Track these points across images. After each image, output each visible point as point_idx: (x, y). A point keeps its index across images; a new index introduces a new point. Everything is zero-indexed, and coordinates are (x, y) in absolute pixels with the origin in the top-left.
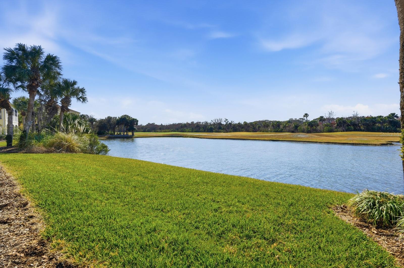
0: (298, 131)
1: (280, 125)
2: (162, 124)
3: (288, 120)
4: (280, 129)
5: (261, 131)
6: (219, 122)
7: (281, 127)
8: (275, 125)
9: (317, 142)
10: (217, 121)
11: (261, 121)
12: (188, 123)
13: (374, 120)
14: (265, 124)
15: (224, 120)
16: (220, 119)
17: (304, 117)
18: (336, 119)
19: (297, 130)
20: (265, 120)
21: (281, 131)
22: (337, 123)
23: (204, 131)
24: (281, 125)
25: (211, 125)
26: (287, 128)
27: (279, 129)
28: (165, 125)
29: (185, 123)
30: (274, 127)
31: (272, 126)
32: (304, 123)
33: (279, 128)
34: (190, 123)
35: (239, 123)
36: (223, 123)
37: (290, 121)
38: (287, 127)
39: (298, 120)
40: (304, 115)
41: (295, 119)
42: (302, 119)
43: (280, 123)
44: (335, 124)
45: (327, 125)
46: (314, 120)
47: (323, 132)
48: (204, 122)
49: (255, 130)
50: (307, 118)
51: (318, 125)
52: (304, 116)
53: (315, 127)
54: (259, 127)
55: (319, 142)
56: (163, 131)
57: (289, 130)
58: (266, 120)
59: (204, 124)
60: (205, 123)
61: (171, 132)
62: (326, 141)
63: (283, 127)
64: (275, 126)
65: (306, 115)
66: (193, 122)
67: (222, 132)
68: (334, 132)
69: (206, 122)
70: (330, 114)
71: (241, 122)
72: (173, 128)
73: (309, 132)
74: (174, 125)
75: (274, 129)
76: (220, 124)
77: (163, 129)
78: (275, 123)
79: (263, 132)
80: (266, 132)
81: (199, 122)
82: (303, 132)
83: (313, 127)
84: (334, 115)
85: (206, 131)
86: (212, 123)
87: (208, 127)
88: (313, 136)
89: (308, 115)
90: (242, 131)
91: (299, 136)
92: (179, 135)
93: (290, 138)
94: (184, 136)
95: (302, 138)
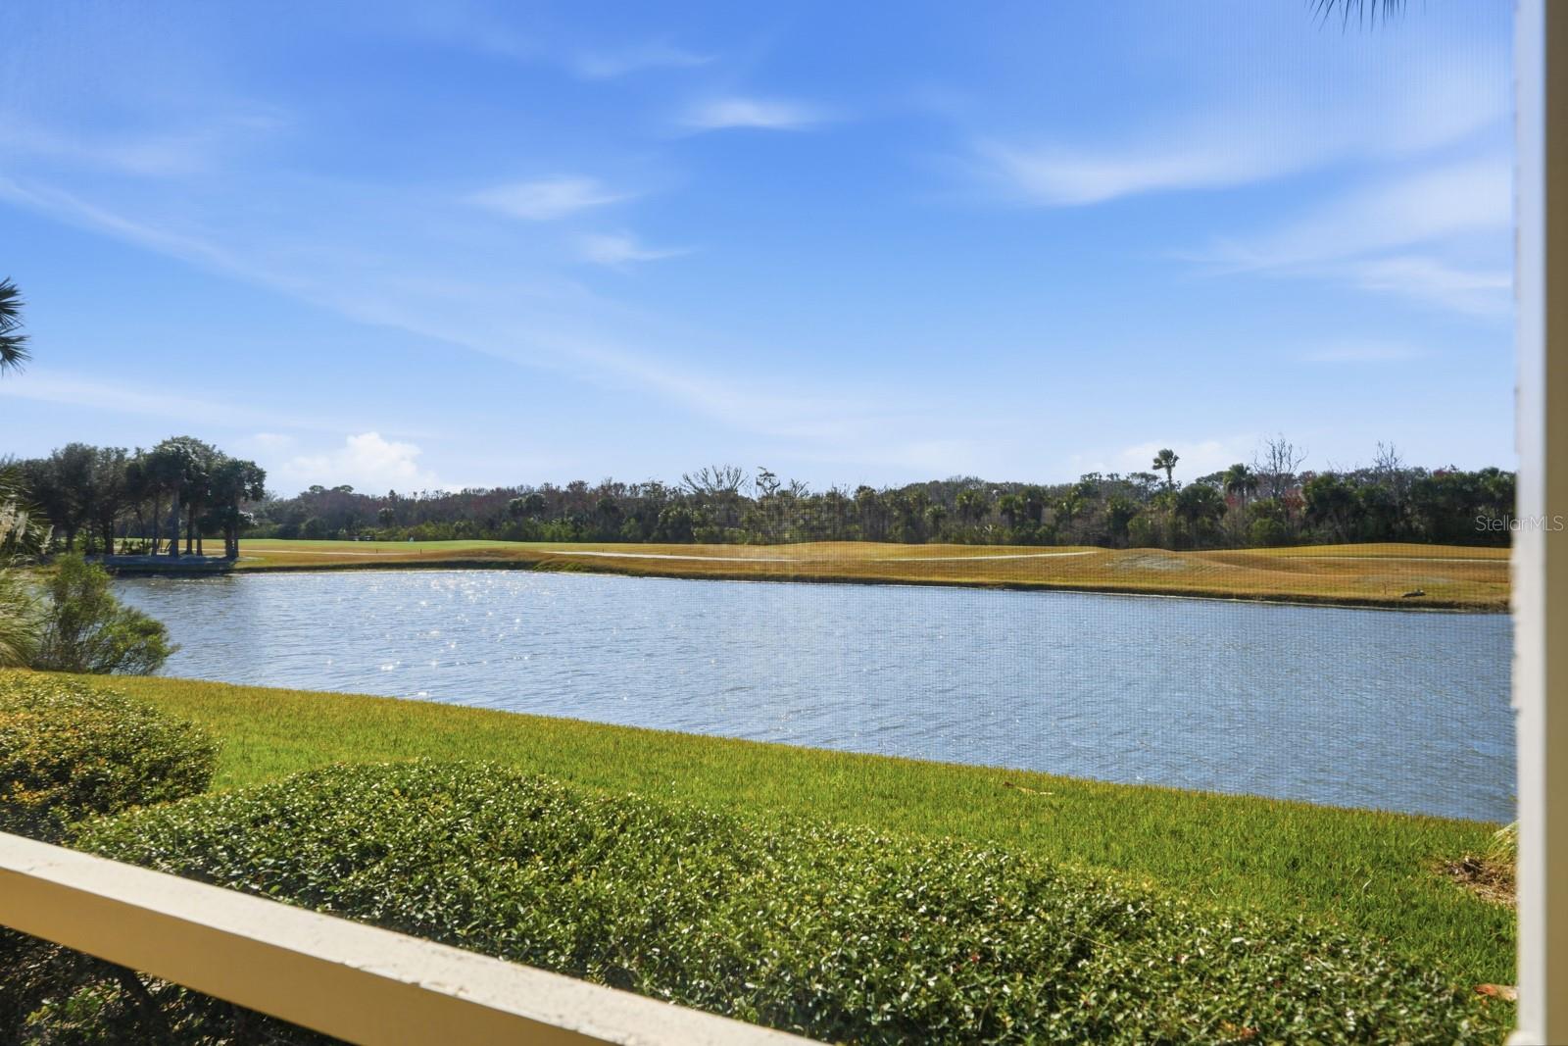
0: (1130, 538)
1: (1040, 507)
2: (392, 492)
3: (1076, 480)
4: (1043, 527)
5: (945, 539)
6: (727, 484)
7: (1049, 513)
8: (1019, 506)
10: (712, 480)
11: (947, 484)
12: (550, 492)
13: (1468, 488)
14: (966, 502)
15: (755, 474)
16: (732, 472)
17: (1155, 468)
18: (1300, 477)
19: (1127, 534)
20: (963, 477)
21: (1049, 541)
22: (1308, 498)
23: (645, 537)
24: (1046, 505)
25: (680, 500)
26: (1077, 523)
27: (1038, 526)
28: (412, 501)
29: (536, 485)
30: (1012, 514)
31: (1002, 514)
32: (1152, 496)
33: (1039, 520)
34: (564, 488)
35: (833, 495)
36: (750, 491)
37: (1090, 489)
38: (1078, 516)
39: (1124, 482)
40: (1156, 461)
41: (1112, 476)
42: (1143, 475)
43: (1042, 499)
44: (1298, 506)
45: (1262, 511)
46: (1199, 480)
47: (1249, 543)
48: (644, 485)
49: (915, 534)
50: (1169, 473)
51: (1222, 510)
52: (1158, 464)
53: (1207, 520)
54: (937, 517)
55: (1239, 597)
56: (405, 532)
57: (1086, 534)
58: (968, 481)
59: (641, 495)
60: (646, 492)
61: (454, 539)
62: (1270, 591)
63: (1058, 519)
64: (1016, 511)
65: (1167, 459)
66: (582, 484)
67: (742, 543)
68: (1295, 543)
69: (654, 485)
70: (1278, 456)
71: (841, 490)
72: (463, 517)
73: (1180, 543)
74: (468, 499)
75: (1013, 527)
76: (729, 497)
77: (404, 521)
78: (1019, 499)
79: (960, 540)
80: (973, 542)
81: (615, 485)
82: (1153, 541)
83: (1199, 522)
84: (1293, 463)
85: (655, 534)
86: (688, 491)
87: (667, 513)
88: (1207, 563)
89: (1176, 458)
90: (849, 538)
91: (1143, 564)
92: (511, 559)
93: (1102, 573)
94: (537, 563)
95: (1156, 575)
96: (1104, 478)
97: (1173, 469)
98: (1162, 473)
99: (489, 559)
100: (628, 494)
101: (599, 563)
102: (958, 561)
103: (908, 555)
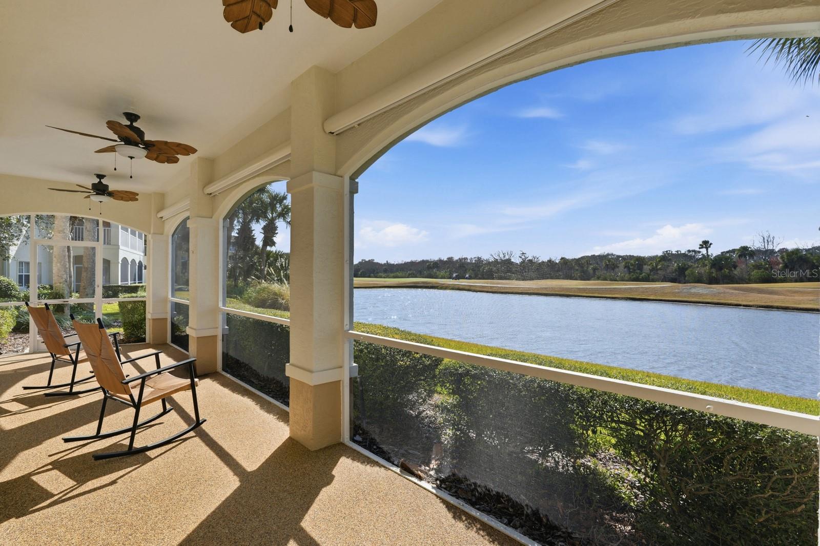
0: (686, 278)
1: (642, 265)
2: (387, 261)
3: (660, 254)
4: (644, 274)
5: (598, 278)
6: (507, 257)
7: (646, 268)
8: (632, 264)
9: (740, 305)
10: (502, 256)
11: (599, 256)
12: (441, 261)
14: (608, 263)
15: (519, 254)
16: (509, 253)
17: (700, 248)
18: (778, 251)
19: (685, 276)
20: (606, 253)
21: (647, 279)
22: (783, 261)
23: (476, 277)
24: (645, 264)
25: (489, 263)
26: (659, 272)
27: (641, 274)
28: (394, 264)
29: (436, 258)
30: (629, 268)
31: (624, 268)
32: (698, 260)
33: (641, 271)
34: (445, 259)
35: (550, 261)
36: (517, 260)
37: (667, 257)
38: (660, 269)
39: (683, 254)
40: (700, 245)
41: (677, 251)
42: (694, 251)
43: (643, 262)
44: (778, 264)
45: (758, 267)
46: (722, 253)
47: (749, 281)
48: (475, 258)
49: (585, 277)
50: (707, 250)
51: (735, 267)
52: (701, 247)
53: (727, 271)
54: (595, 269)
55: (744, 306)
56: (392, 275)
57: (664, 277)
58: (608, 255)
59: (474, 262)
60: (475, 260)
61: (408, 277)
63: (651, 271)
64: (631, 267)
65: (706, 244)
66: (452, 258)
67: (513, 280)
68: (776, 281)
69: (478, 258)
70: (766, 241)
71: (553, 259)
72: (411, 270)
73: (712, 281)
74: (412, 264)
75: (630, 274)
76: (508, 262)
77: (392, 272)
78: (632, 262)
79: (605, 279)
80: (611, 280)
81: (464, 258)
82: (699, 280)
83: (723, 271)
84: (775, 244)
85: (480, 276)
86: (491, 260)
87: (484, 268)
88: (728, 290)
89: (711, 244)
90: (558, 278)
91: (693, 291)
92: (428, 285)
93: (674, 294)
94: (438, 286)
95: (701, 295)
96: (674, 252)
97: (709, 249)
98: (704, 251)
99: (422, 285)
100: (469, 261)
101: (461, 287)
102: (606, 288)
103: (583, 285)
